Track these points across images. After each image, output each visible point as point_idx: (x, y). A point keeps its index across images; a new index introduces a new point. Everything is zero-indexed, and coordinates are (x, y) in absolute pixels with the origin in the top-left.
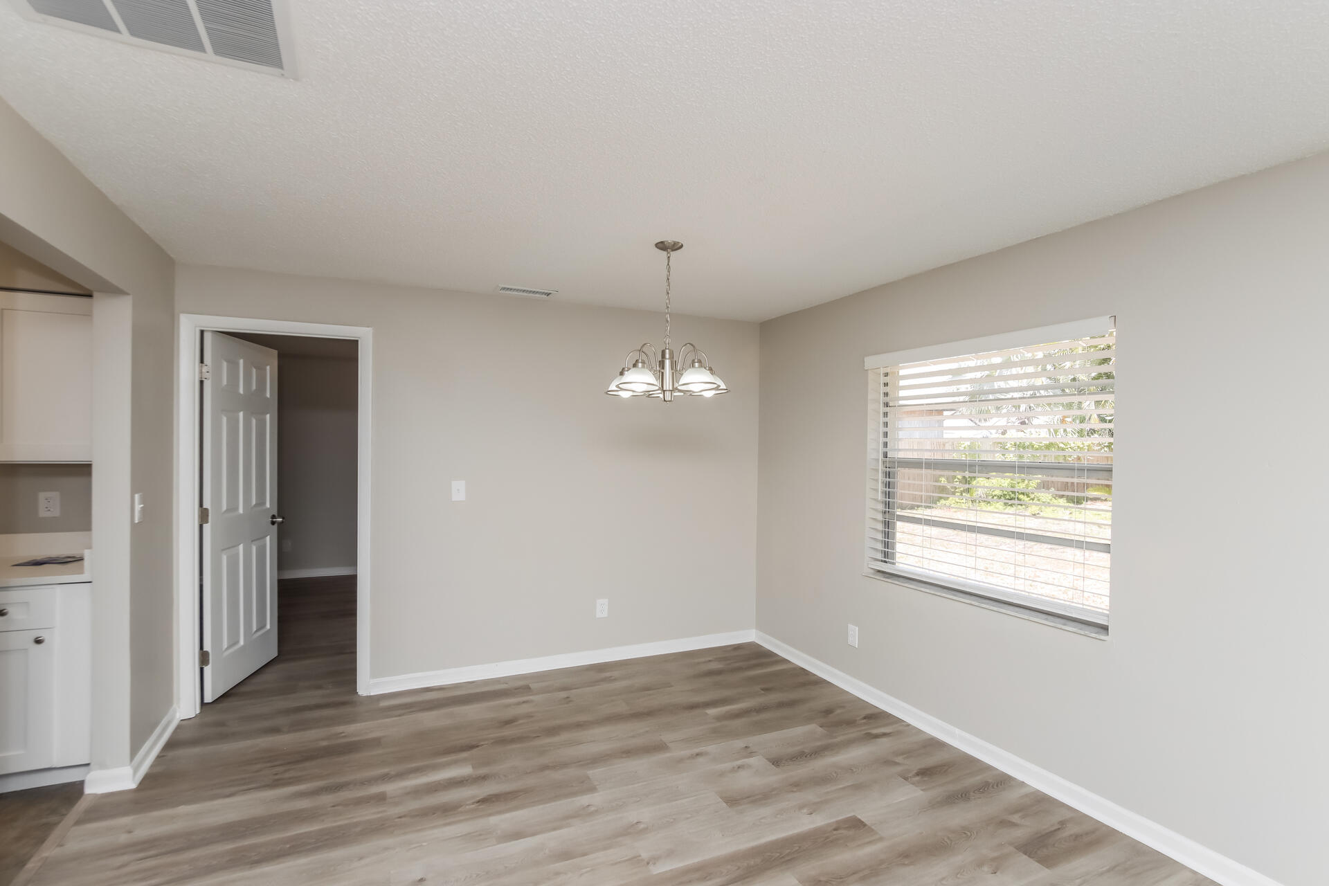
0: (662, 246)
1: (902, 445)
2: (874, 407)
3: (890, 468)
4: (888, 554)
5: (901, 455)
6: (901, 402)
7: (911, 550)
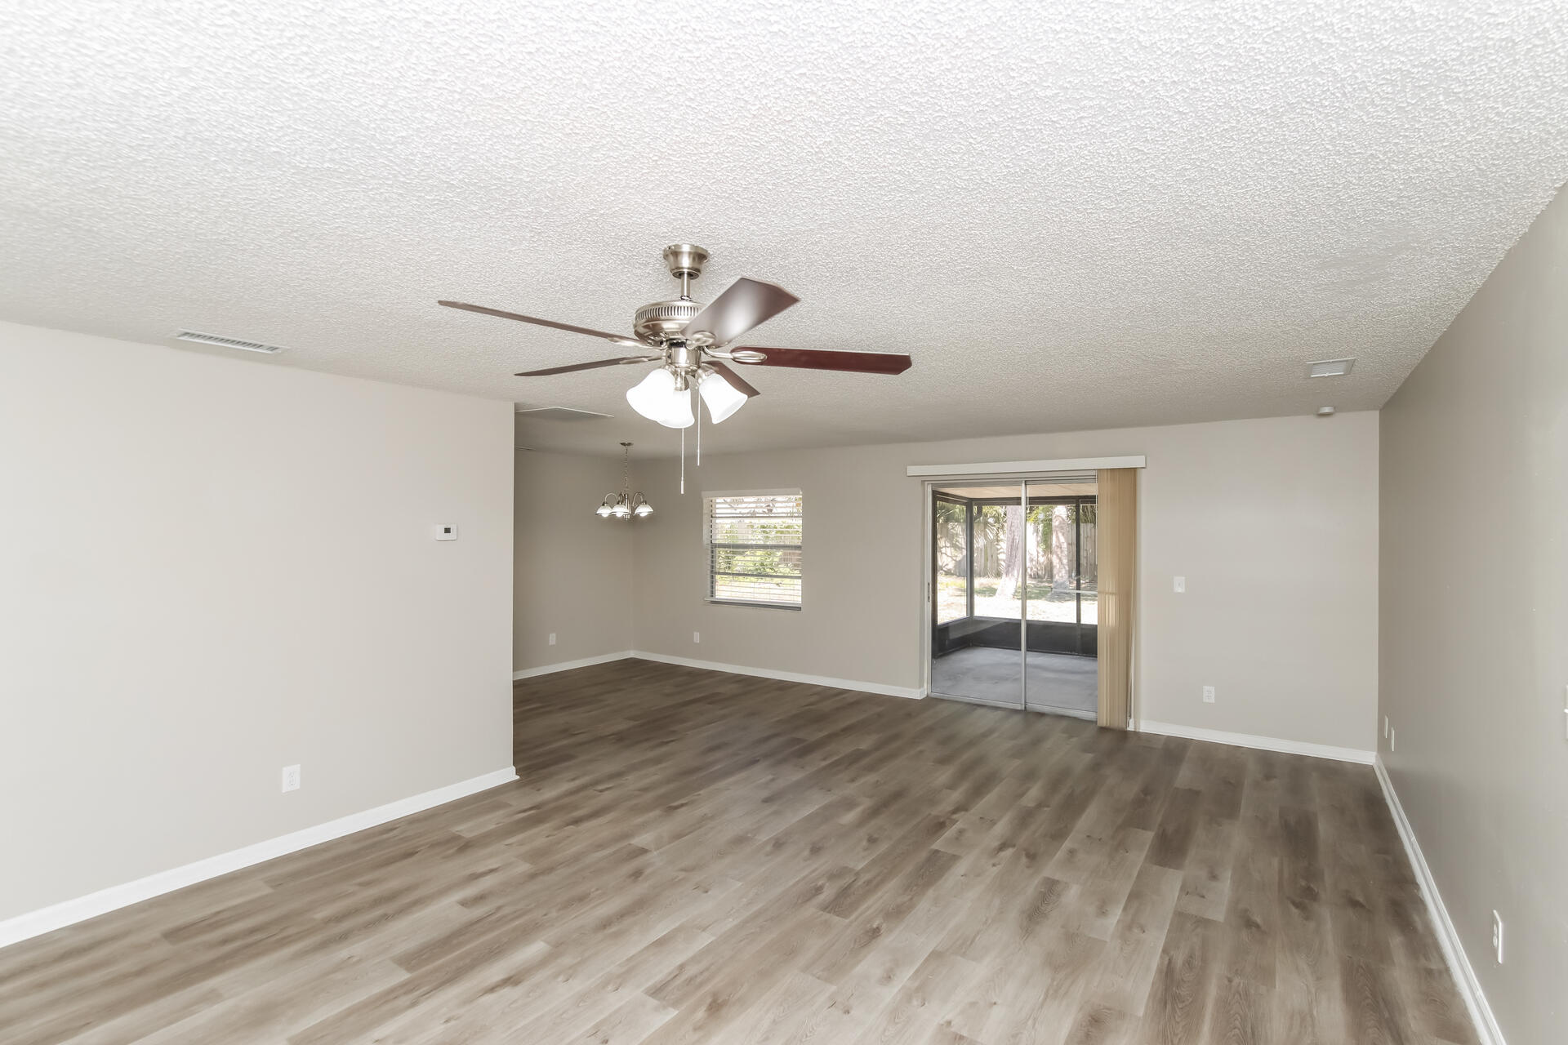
0: (623, 444)
1: (719, 537)
2: (706, 518)
3: (714, 546)
4: (712, 594)
5: (717, 542)
6: (717, 516)
7: (724, 588)
